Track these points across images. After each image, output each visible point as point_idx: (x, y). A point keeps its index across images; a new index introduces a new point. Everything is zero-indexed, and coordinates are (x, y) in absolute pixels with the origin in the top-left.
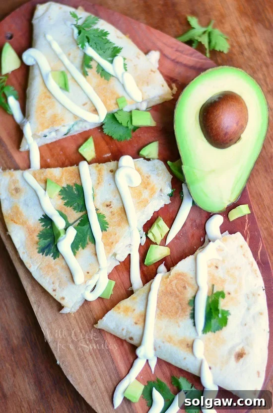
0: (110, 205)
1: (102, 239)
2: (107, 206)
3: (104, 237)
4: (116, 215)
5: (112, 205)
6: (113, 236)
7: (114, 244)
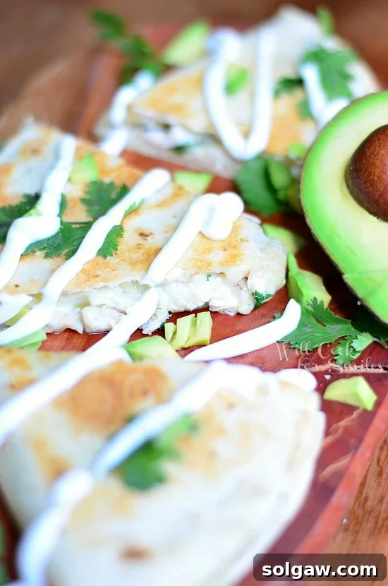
0: (146, 236)
1: (88, 262)
2: (142, 234)
3: (93, 263)
4: (142, 251)
5: (149, 238)
6: (107, 269)
7: (97, 279)
